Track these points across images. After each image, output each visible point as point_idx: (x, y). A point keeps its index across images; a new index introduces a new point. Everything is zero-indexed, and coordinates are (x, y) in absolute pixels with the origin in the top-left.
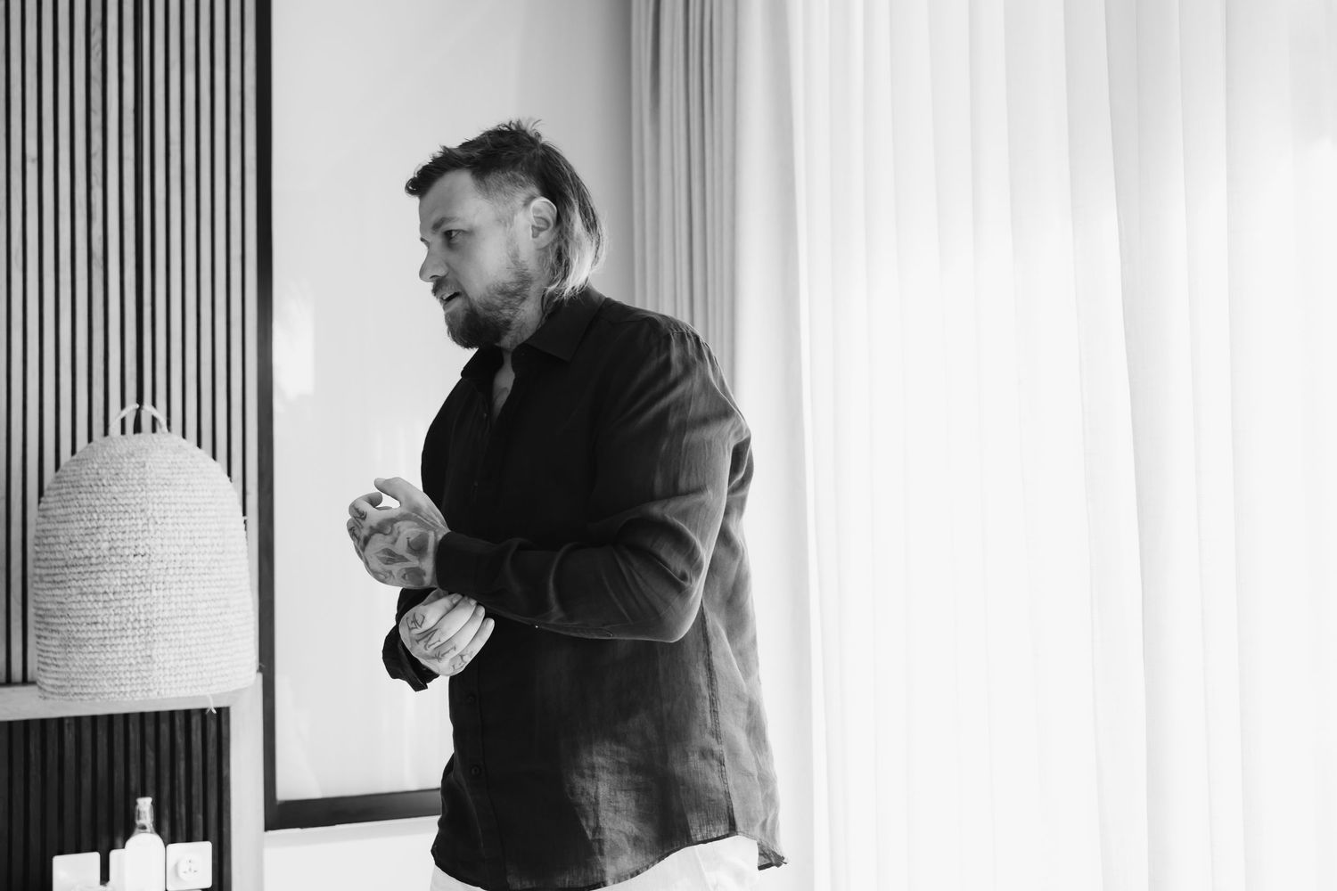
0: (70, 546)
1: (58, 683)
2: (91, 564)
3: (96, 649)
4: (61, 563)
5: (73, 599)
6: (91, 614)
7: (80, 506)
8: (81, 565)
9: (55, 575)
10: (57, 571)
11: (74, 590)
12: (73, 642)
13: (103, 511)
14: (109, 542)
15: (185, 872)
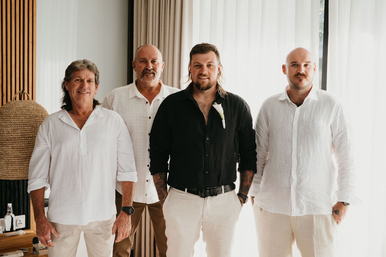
0: (8, 134)
1: (4, 174)
2: (15, 140)
3: (17, 165)
4: (5, 139)
5: (10, 150)
6: (16, 155)
7: (11, 123)
8: (12, 140)
9: (3, 143)
10: (4, 141)
11: (10, 147)
12: (10, 163)
13: (19, 124)
14: (21, 133)
15: (19, 224)
